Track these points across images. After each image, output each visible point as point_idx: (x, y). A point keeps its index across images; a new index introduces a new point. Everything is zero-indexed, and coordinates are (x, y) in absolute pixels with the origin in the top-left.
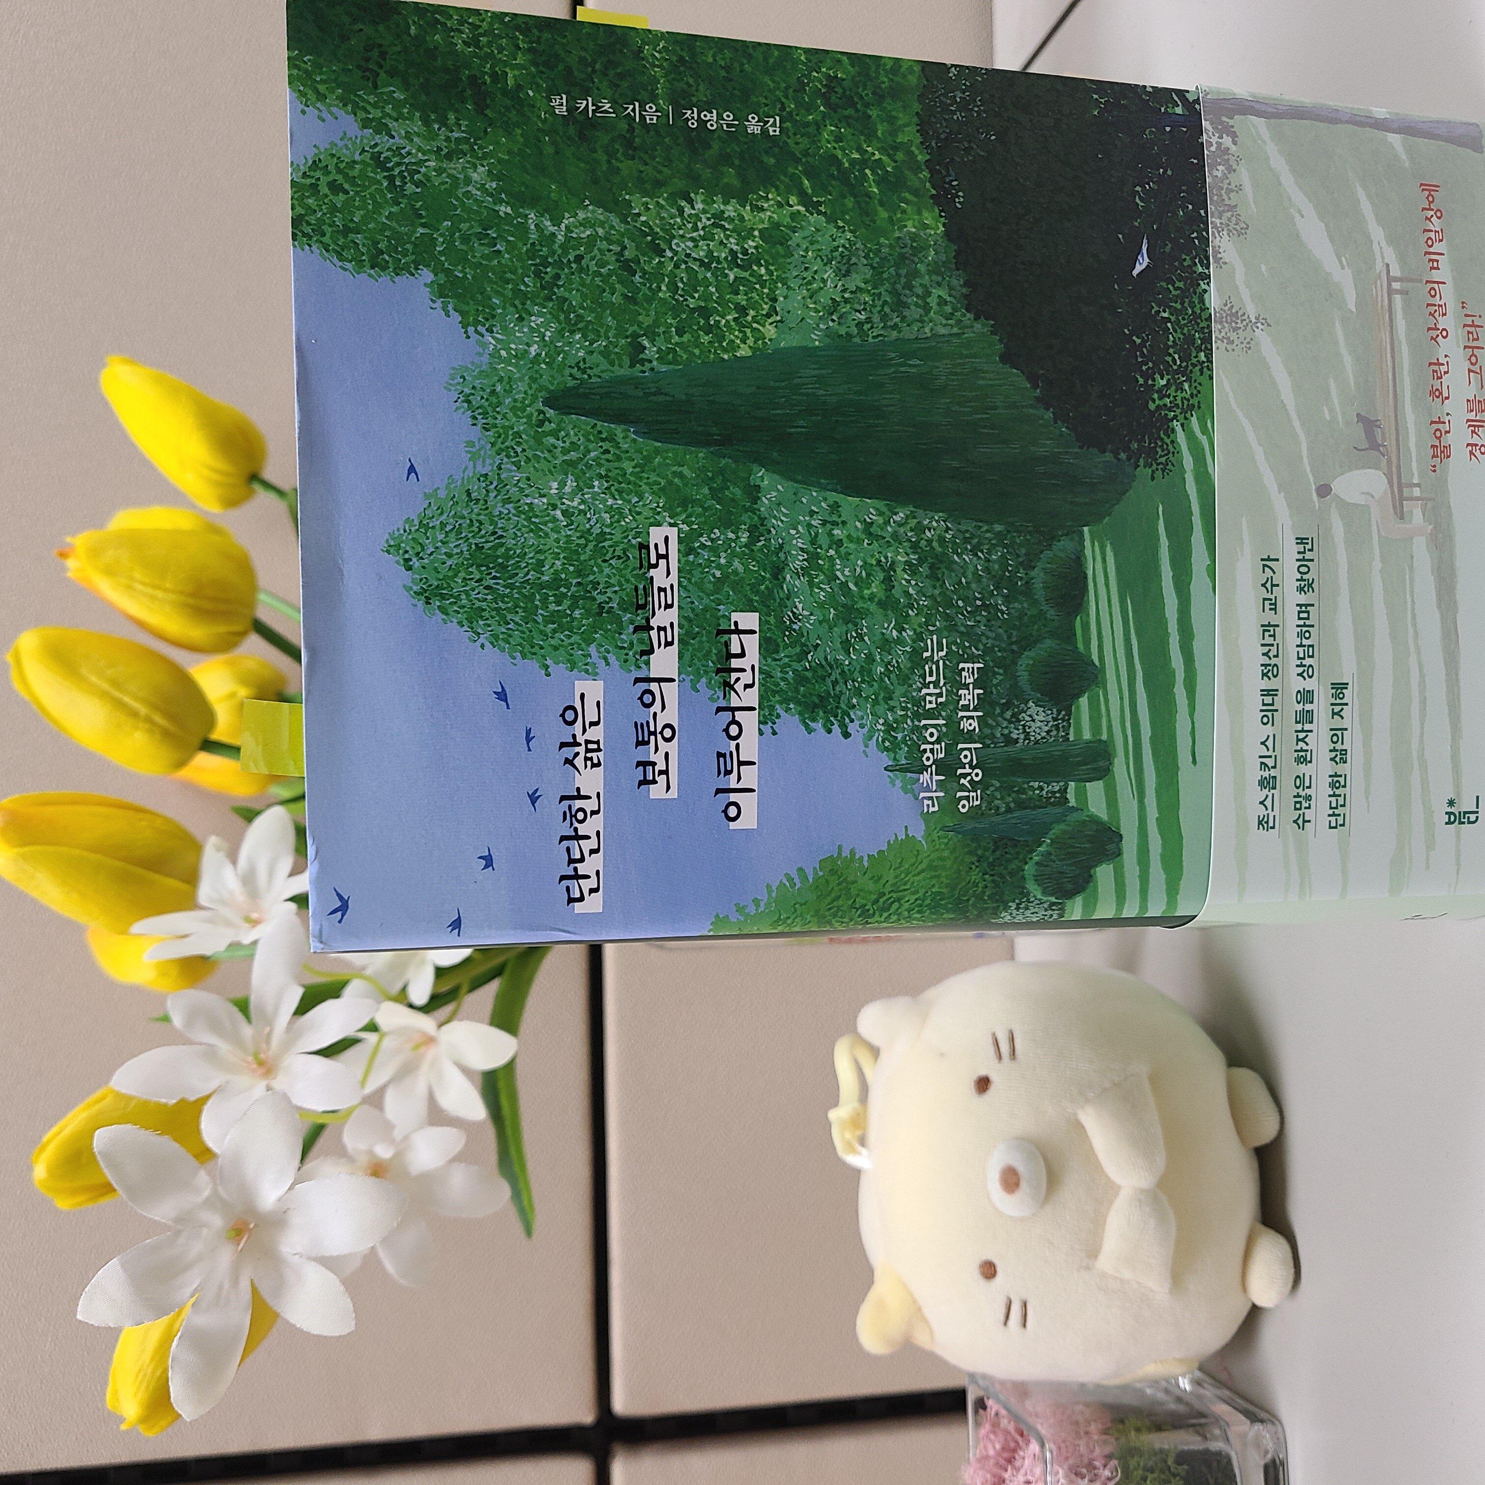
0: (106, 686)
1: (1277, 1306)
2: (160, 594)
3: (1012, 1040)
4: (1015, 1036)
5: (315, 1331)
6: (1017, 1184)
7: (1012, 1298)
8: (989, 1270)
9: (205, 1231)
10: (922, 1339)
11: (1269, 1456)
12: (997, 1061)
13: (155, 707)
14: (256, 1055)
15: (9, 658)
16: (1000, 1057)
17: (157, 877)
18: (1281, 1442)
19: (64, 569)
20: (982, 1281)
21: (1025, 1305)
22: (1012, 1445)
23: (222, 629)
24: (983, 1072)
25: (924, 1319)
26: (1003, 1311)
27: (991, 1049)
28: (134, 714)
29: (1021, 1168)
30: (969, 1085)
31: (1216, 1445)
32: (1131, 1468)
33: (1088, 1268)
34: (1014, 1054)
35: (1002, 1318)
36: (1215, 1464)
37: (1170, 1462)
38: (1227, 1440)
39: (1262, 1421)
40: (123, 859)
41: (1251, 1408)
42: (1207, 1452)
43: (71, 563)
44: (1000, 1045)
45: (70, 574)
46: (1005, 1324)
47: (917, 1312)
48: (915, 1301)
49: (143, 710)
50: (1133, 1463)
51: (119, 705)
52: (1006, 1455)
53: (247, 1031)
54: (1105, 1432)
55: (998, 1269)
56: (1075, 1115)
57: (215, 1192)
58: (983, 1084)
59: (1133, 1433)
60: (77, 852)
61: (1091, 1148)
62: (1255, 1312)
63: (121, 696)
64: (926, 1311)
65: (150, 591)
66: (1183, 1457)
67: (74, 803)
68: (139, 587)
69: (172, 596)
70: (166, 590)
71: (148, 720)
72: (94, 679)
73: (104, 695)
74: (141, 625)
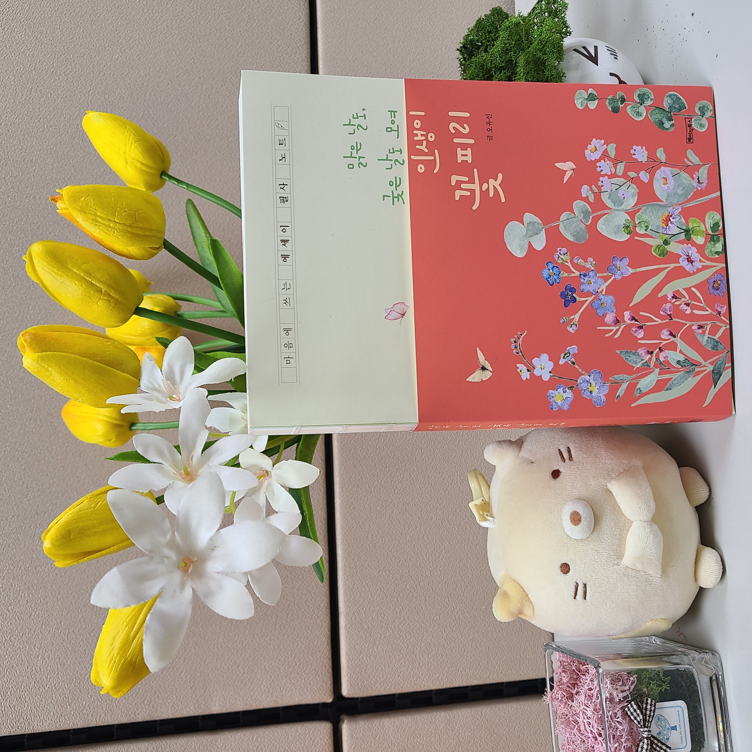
0: (82, 274)
1: (714, 587)
2: (110, 224)
3: (569, 452)
4: (570, 449)
5: (231, 617)
6: (580, 520)
7: (579, 583)
8: (566, 569)
11: (713, 672)
12: (563, 463)
13: (110, 287)
14: (185, 470)
15: (26, 258)
16: (564, 460)
17: (117, 372)
18: (720, 666)
19: (55, 208)
20: (562, 575)
21: (585, 585)
22: (575, 676)
23: (146, 246)
24: (556, 467)
25: (529, 601)
26: (574, 590)
27: (559, 456)
28: (99, 291)
29: (581, 512)
30: (549, 475)
33: (618, 564)
34: (571, 459)
35: (573, 594)
36: (685, 676)
39: (705, 652)
40: (98, 361)
42: (679, 671)
43: (59, 204)
44: (563, 454)
45: (59, 211)
46: (575, 597)
47: (526, 597)
48: (524, 591)
49: (104, 288)
51: (90, 285)
55: (571, 568)
56: (606, 486)
57: (174, 537)
58: (556, 474)
60: (73, 356)
61: (616, 503)
62: (701, 591)
63: (91, 280)
64: (531, 596)
65: (106, 222)
66: (667, 673)
68: (100, 220)
69: (118, 226)
70: (114, 222)
72: (75, 270)
73: (81, 279)
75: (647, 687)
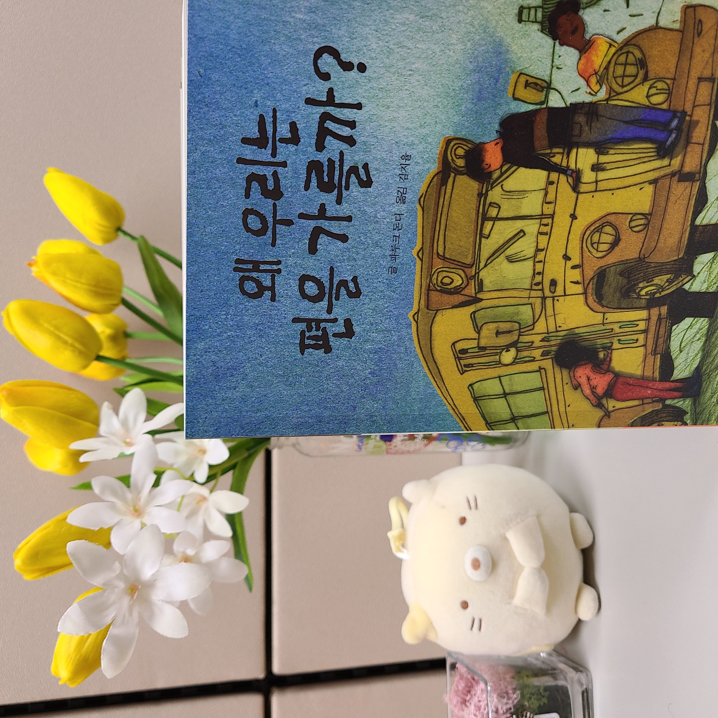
0: (52, 329)
2: (79, 285)
3: (476, 500)
4: (477, 498)
5: (169, 636)
6: (479, 566)
7: (475, 617)
8: (465, 605)
9: (116, 590)
10: (432, 637)
11: (585, 687)
12: (469, 510)
13: (76, 339)
14: (134, 507)
15: (3, 314)
16: (470, 508)
17: (81, 422)
18: (590, 681)
19: (30, 271)
20: (461, 610)
21: (481, 621)
22: (470, 684)
23: (108, 302)
24: (463, 515)
25: (433, 628)
26: (471, 623)
27: (466, 504)
28: (65, 343)
29: (481, 559)
30: (456, 521)
31: (561, 683)
32: (525, 693)
33: (509, 603)
34: (477, 506)
35: (470, 627)
36: (561, 691)
37: (541, 690)
38: (566, 680)
39: (581, 672)
40: (65, 413)
41: (575, 665)
42: (557, 686)
43: (34, 269)
44: (470, 503)
45: (33, 274)
46: (471, 629)
47: (430, 625)
48: (429, 619)
49: (70, 341)
50: (526, 692)
51: (58, 338)
52: (467, 689)
53: (129, 496)
54: (513, 678)
55: (469, 605)
56: (504, 534)
57: (122, 571)
58: (463, 521)
59: (525, 678)
60: (43, 409)
61: (511, 549)
62: (579, 622)
63: (59, 334)
64: (435, 624)
65: (74, 283)
66: (547, 689)
67: (38, 385)
68: (69, 281)
69: (85, 286)
70: (82, 283)
71: (72, 345)
72: (46, 325)
73: (51, 333)
74: (68, 299)
75: (528, 702)
